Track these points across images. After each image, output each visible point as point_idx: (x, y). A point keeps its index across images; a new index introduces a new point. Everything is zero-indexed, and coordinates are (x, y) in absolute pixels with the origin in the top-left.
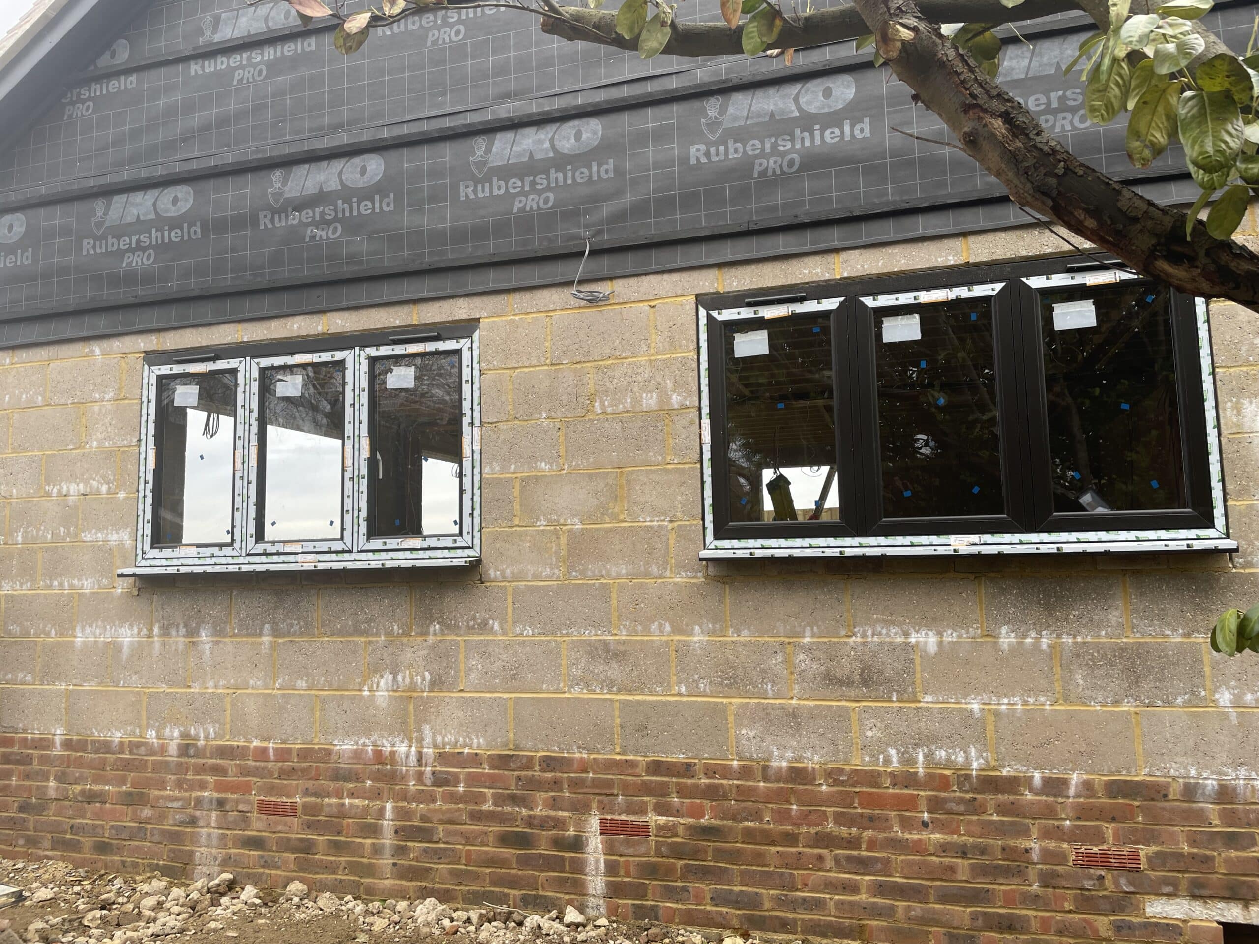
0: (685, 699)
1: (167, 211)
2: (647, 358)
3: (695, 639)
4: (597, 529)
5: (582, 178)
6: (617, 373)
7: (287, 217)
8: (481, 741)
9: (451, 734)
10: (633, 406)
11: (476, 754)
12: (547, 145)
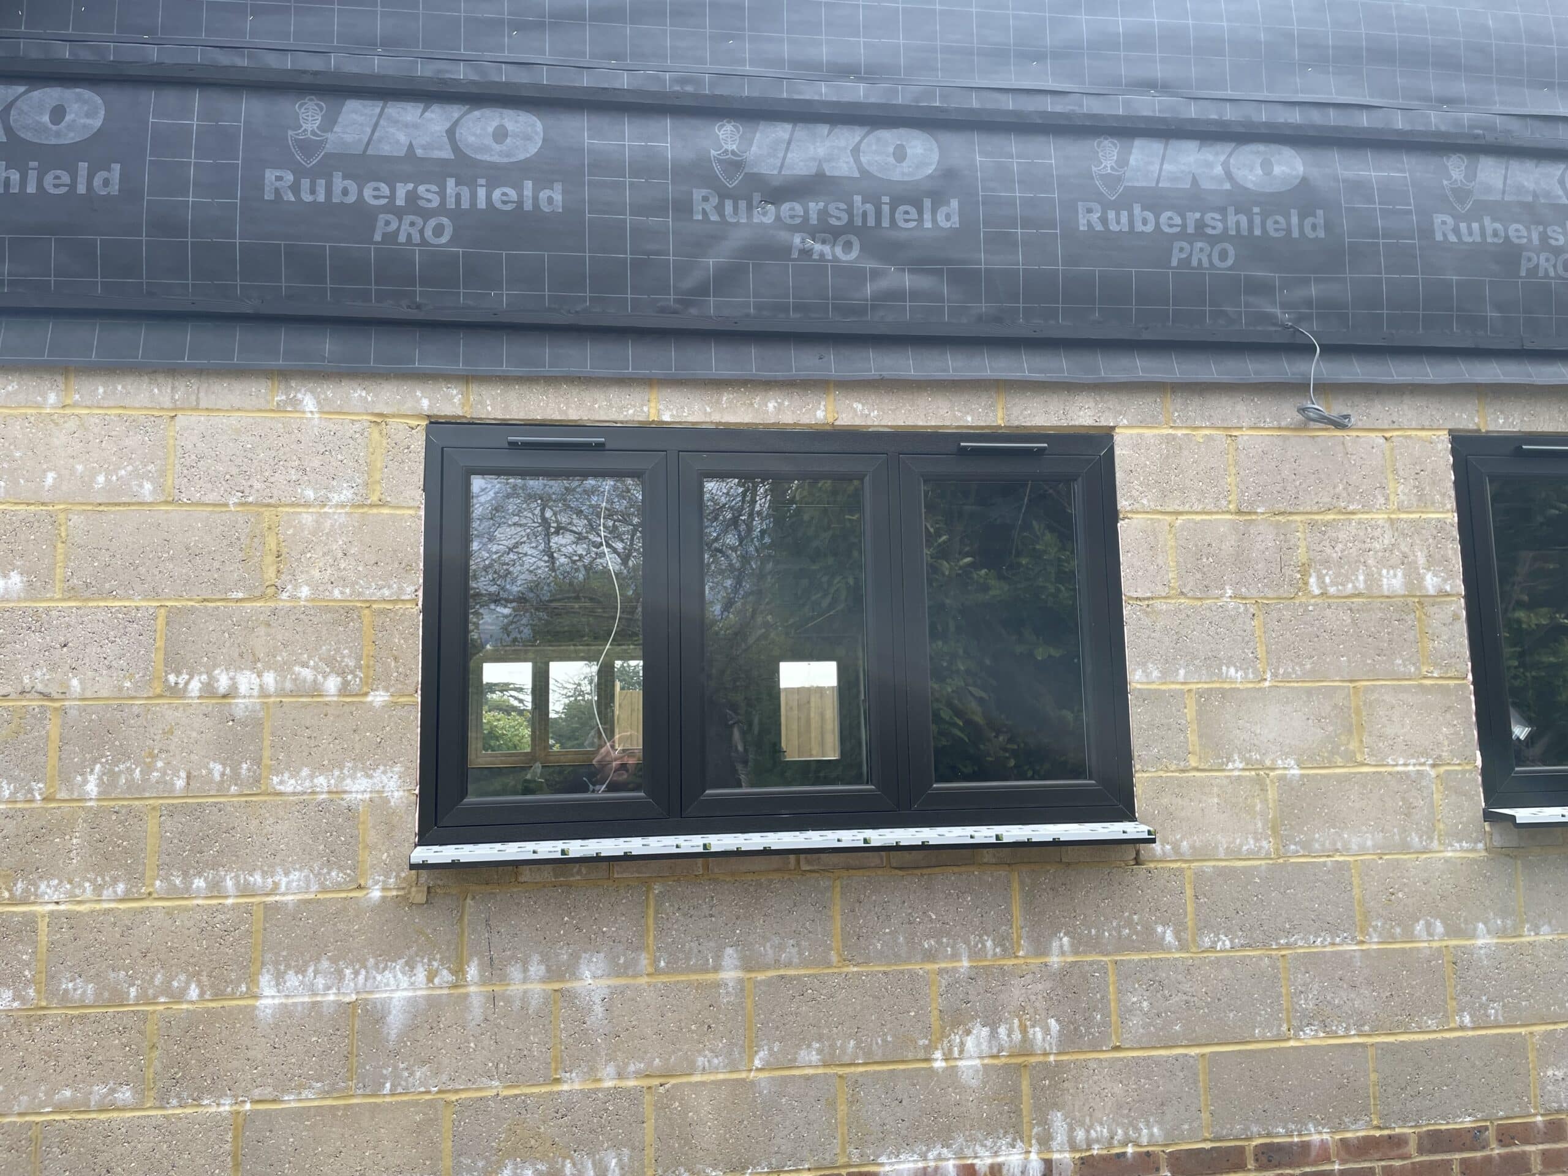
0: (1471, 1033)
1: (486, 149)
2: (1386, 516)
3: (1480, 942)
4: (1323, 776)
5: (1276, 230)
6: (1342, 536)
7: (750, 207)
8: (1155, 1130)
9: (1101, 1124)
10: (1368, 587)
11: (1148, 1154)
12: (1218, 170)
